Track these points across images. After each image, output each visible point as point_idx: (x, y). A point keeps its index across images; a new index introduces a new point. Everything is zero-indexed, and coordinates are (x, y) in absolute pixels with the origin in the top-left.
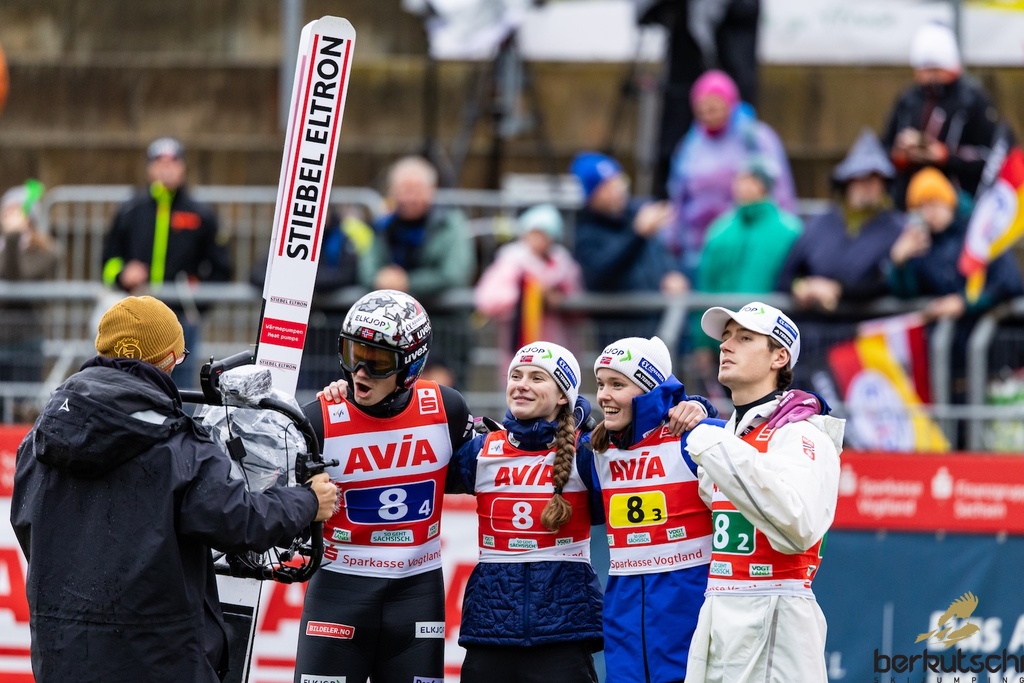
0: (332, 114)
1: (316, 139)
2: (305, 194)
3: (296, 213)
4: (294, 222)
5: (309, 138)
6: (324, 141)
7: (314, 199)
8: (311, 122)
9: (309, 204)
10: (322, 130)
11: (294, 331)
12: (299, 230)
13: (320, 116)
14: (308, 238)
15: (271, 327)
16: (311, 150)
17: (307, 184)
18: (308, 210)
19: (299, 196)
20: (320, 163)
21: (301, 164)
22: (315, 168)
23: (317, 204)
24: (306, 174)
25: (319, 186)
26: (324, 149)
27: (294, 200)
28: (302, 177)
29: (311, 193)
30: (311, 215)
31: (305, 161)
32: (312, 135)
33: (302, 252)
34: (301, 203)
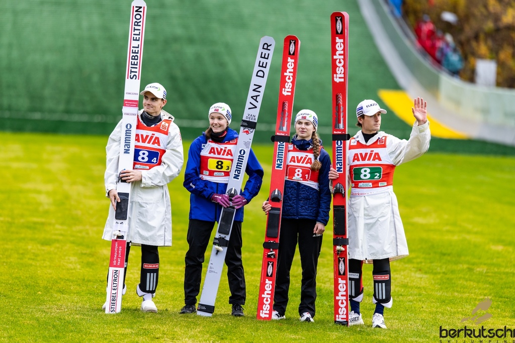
0: (141, 31)
1: (136, 40)
2: (134, 58)
3: (132, 64)
4: (131, 68)
5: (134, 40)
6: (139, 40)
7: (137, 59)
8: (134, 34)
9: (136, 61)
10: (138, 37)
11: (134, 103)
12: (133, 70)
13: (137, 32)
14: (136, 72)
15: (127, 102)
16: (135, 44)
17: (135, 55)
18: (136, 63)
19: (132, 59)
20: (138, 47)
21: (132, 49)
22: (137, 49)
23: (138, 61)
24: (134, 51)
25: (138, 55)
26: (139, 43)
27: (131, 60)
28: (133, 53)
29: (136, 58)
30: (137, 65)
31: (133, 47)
32: (135, 39)
33: (135, 77)
34: (133, 61)
